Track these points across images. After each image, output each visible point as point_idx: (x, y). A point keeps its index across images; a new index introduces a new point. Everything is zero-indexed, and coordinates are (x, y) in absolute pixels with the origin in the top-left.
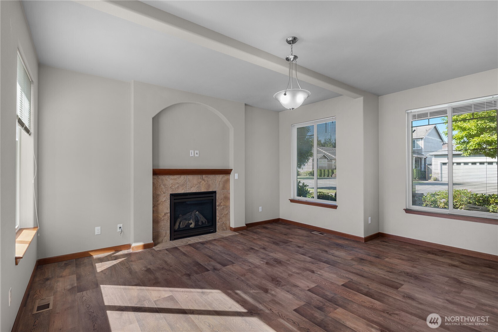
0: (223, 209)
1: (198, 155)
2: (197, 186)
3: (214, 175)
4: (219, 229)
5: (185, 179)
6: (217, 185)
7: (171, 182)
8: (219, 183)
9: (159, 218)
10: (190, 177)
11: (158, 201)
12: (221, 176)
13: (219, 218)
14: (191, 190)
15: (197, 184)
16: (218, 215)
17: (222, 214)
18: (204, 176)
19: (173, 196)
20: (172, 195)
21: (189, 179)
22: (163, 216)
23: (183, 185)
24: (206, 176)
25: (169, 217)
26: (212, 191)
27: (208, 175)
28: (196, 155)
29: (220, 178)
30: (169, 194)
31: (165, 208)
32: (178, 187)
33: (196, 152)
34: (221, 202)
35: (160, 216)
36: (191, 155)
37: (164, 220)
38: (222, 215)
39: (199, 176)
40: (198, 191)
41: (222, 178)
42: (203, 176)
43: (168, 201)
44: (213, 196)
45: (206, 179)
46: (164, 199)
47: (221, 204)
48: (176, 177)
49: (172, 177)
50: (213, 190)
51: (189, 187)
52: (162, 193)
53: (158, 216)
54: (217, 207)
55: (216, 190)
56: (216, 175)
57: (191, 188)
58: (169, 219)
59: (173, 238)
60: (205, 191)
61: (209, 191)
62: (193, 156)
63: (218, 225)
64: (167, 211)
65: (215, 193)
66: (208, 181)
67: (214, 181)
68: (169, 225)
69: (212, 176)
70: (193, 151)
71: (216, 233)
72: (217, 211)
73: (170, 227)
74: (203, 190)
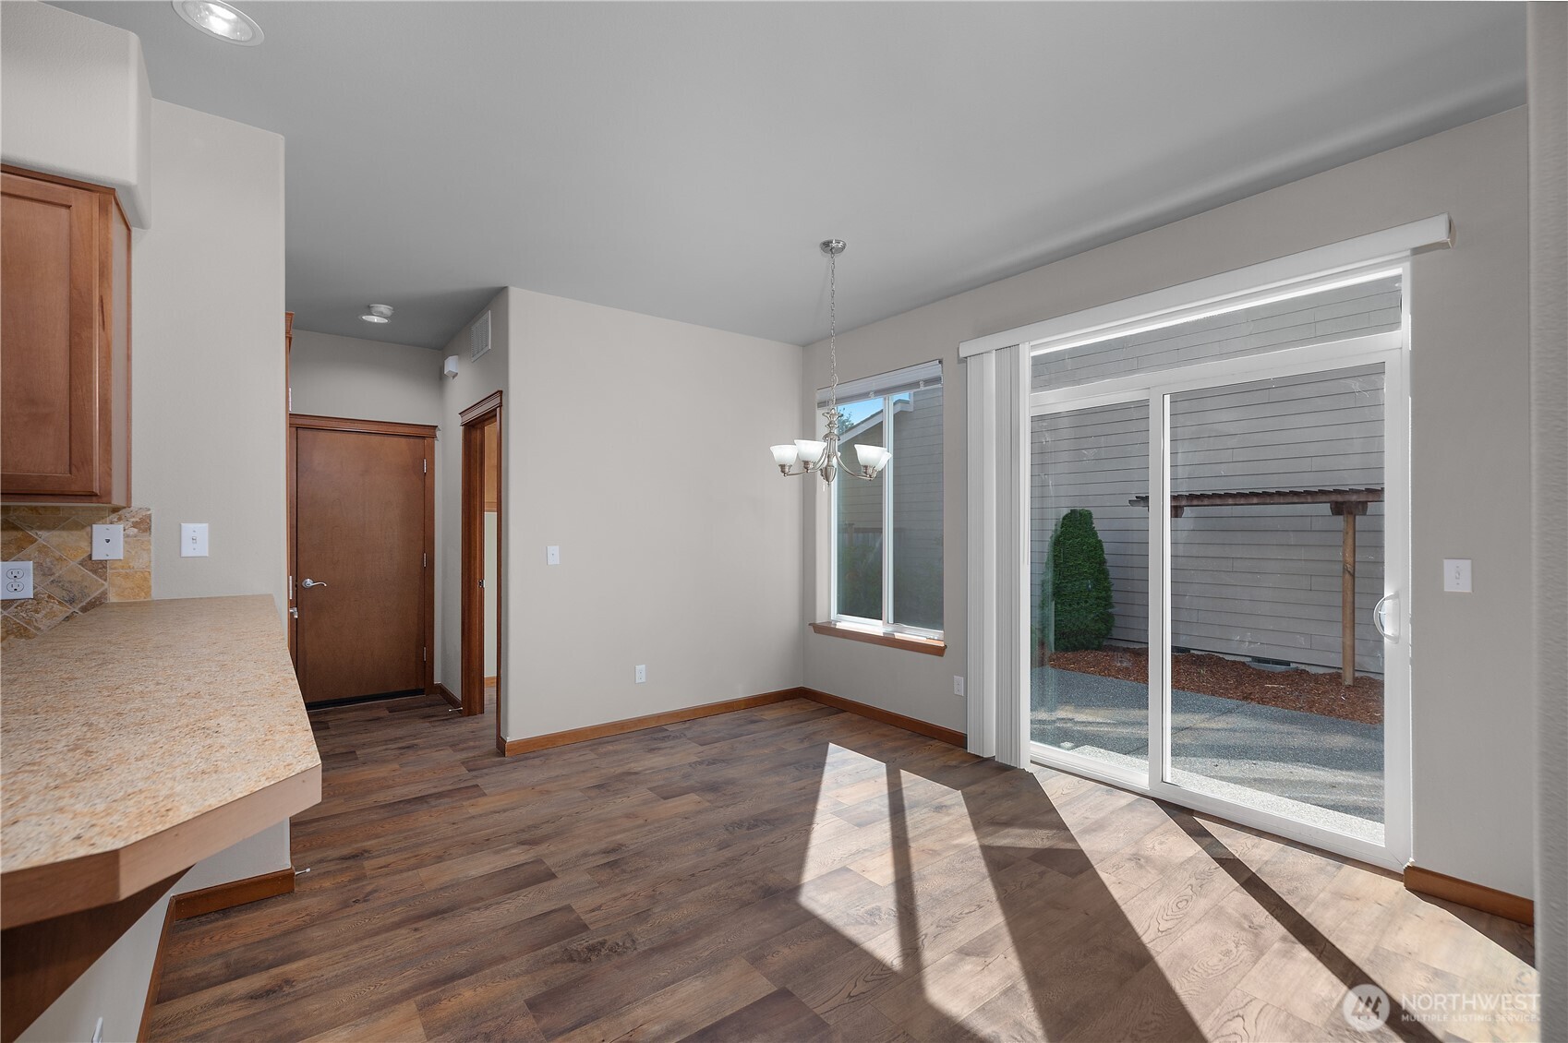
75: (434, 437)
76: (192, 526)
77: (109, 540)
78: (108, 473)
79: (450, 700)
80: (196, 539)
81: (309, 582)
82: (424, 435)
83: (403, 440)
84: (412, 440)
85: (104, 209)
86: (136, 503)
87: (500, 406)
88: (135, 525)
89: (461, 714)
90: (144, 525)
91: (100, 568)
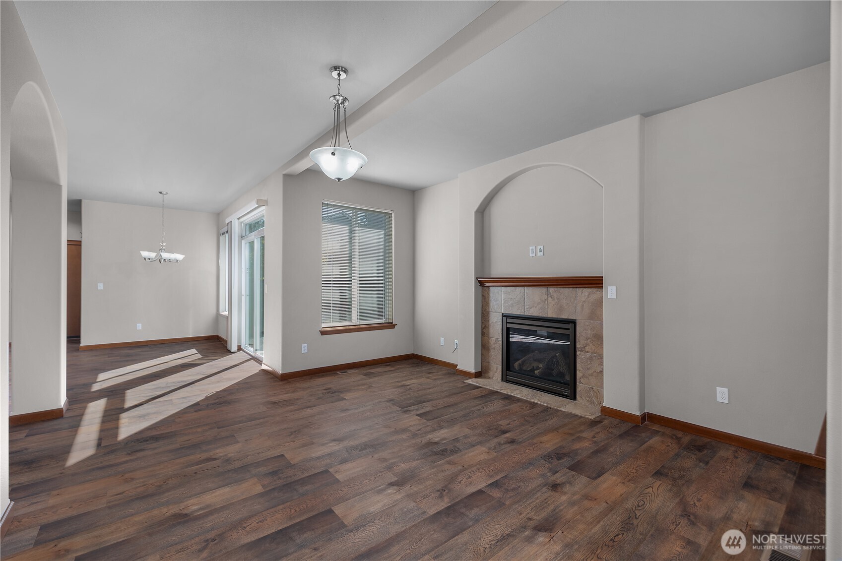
0: (591, 358)
1: (541, 254)
2: (540, 305)
3: (571, 289)
4: (581, 397)
5: (521, 293)
6: (578, 308)
7: (504, 296)
8: (583, 306)
9: (490, 344)
10: (528, 290)
11: (489, 321)
12: (586, 291)
13: (581, 375)
14: (530, 312)
15: (540, 303)
16: (580, 368)
17: (589, 369)
18: (552, 290)
19: (506, 317)
20: (504, 316)
21: (527, 293)
22: (494, 344)
23: (519, 302)
24: (556, 289)
25: (501, 347)
26: (566, 318)
27: (559, 289)
28: (539, 254)
29: (583, 294)
30: (501, 314)
31: (496, 331)
32: (513, 305)
33: (538, 248)
34: (587, 344)
36: (531, 255)
37: (494, 348)
38: (590, 372)
39: (544, 290)
40: (541, 315)
41: (589, 294)
42: (549, 290)
43: (499, 323)
44: (569, 329)
45: (555, 294)
46: (495, 319)
47: (587, 349)
48: (510, 289)
49: (504, 289)
50: (570, 318)
51: (527, 307)
52: (494, 312)
53: (488, 342)
54: (578, 353)
55: (575, 319)
56: (574, 289)
57: (531, 310)
58: (501, 349)
59: (505, 379)
60: (554, 317)
61: (561, 317)
62: (534, 255)
63: (580, 387)
64: (499, 337)
65: (574, 322)
66: (558, 299)
67: (572, 300)
68: (501, 358)
69: (566, 291)
70: (534, 248)
71: (575, 402)
72: (578, 361)
73: (501, 361)
74: (550, 314)
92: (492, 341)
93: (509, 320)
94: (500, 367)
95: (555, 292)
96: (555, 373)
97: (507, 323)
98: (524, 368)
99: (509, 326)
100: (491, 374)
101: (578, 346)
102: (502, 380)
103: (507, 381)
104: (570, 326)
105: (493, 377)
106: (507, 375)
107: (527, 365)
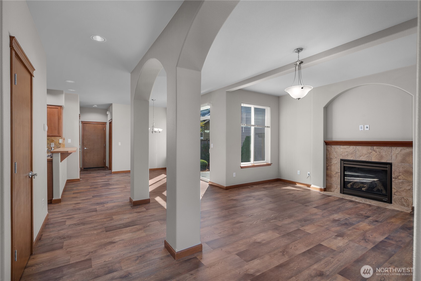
0: (402, 183)
1: (368, 129)
2: (367, 155)
3: (388, 147)
4: (395, 202)
5: (354, 149)
6: (394, 157)
7: (342, 150)
8: (397, 156)
9: (332, 175)
10: (359, 148)
11: (331, 163)
12: (399, 149)
13: (395, 191)
14: (360, 159)
15: (367, 154)
16: (395, 188)
18: (375, 148)
19: (343, 161)
20: (341, 160)
21: (358, 149)
22: (335, 174)
23: (352, 154)
24: (378, 147)
25: (340, 176)
26: (385, 162)
27: (380, 147)
28: (366, 129)
29: (397, 150)
30: (340, 159)
31: (336, 168)
32: (347, 155)
33: (366, 126)
34: (400, 176)
35: (332, 173)
36: (360, 130)
37: (335, 177)
38: (402, 189)
39: (370, 147)
40: (367, 160)
41: (401, 150)
42: (373, 148)
43: (338, 164)
44: (387, 168)
45: (377, 150)
46: (336, 162)
47: (400, 178)
48: (345, 147)
49: (342, 147)
50: (387, 162)
51: (358, 156)
52: (335, 158)
54: (393, 180)
55: (391, 162)
56: (391, 147)
57: (360, 157)
58: (340, 177)
59: (342, 192)
60: (376, 161)
61: (381, 161)
62: (362, 129)
63: (394, 197)
64: (338, 171)
65: (390, 164)
66: (380, 152)
67: (389, 153)
68: (340, 181)
69: (385, 148)
70: (362, 126)
71: (392, 204)
72: (393, 184)
73: (340, 183)
74: (374, 160)
75: (106, 124)
76: (69, 139)
77: (61, 141)
78: (61, 134)
79: (108, 168)
80: (69, 141)
81: (86, 148)
82: (105, 124)
83: (101, 125)
84: (102, 125)
85: (61, 108)
86: (63, 137)
87: (112, 121)
88: (63, 139)
89: (109, 170)
90: (64, 139)
91: (60, 144)
92: (333, 173)
93: (345, 163)
94: (339, 186)
95: (378, 148)
96: (375, 189)
97: (344, 164)
98: (355, 187)
99: (345, 165)
100: (332, 190)
101: (393, 176)
102: (341, 193)
103: (344, 193)
104: (388, 166)
105: (334, 191)
106: (344, 190)
107: (357, 185)
